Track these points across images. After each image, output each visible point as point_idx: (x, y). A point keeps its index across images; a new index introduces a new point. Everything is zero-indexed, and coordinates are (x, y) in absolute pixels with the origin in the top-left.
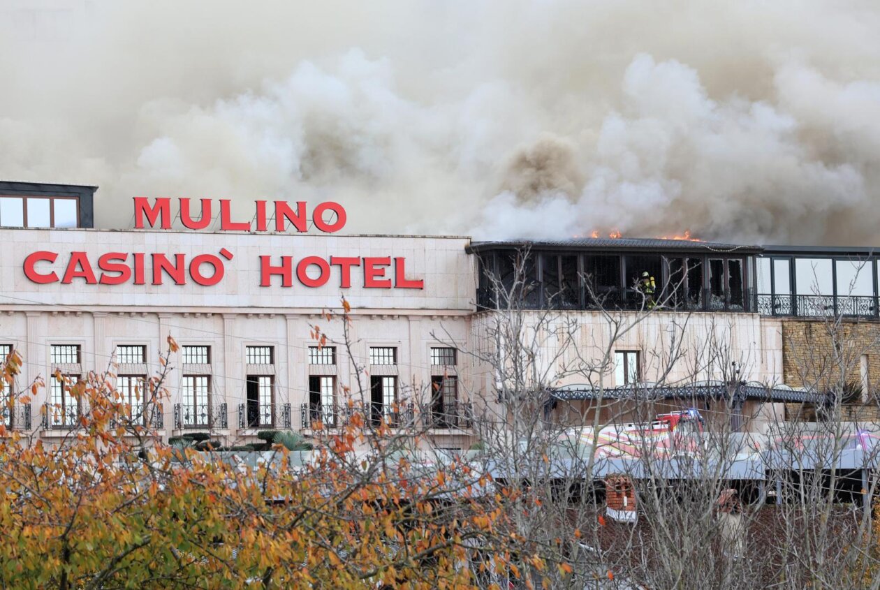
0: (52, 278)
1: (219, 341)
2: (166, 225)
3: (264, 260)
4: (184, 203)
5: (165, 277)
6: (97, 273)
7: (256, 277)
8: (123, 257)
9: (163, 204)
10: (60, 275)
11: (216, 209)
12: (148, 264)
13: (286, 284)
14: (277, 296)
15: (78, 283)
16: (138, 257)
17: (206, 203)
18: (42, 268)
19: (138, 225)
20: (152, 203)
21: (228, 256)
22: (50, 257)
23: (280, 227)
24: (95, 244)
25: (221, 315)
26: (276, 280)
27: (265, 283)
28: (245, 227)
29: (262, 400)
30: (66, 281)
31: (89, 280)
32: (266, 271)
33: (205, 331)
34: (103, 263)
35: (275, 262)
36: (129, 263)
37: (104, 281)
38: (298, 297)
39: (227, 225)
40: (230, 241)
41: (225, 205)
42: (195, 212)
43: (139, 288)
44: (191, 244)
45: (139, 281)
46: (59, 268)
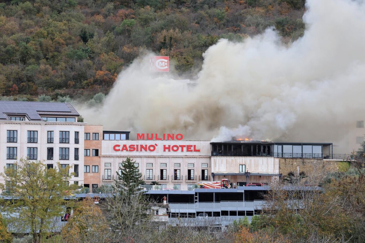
0: (119, 150)
1: (154, 162)
2: (143, 139)
3: (165, 146)
4: (148, 134)
5: (143, 149)
6: (128, 149)
7: (163, 149)
8: (134, 146)
9: (143, 135)
10: (121, 149)
11: (154, 136)
12: (139, 147)
13: (169, 151)
14: (167, 153)
15: (125, 151)
16: (137, 146)
17: (152, 135)
18: (117, 148)
19: (138, 139)
20: (141, 135)
21: (156, 145)
22: (119, 146)
23: (168, 139)
24: (128, 143)
25: (155, 157)
26: (167, 150)
27: (164, 151)
28: (160, 139)
29: (164, 174)
30: (122, 150)
31: (127, 150)
32: (165, 148)
33: (151, 160)
34: (130, 147)
35: (167, 146)
36: (135, 147)
37: (130, 151)
38: (172, 153)
39: (157, 139)
40: (157, 142)
41: (156, 135)
42: (150, 136)
43: (137, 152)
44: (149, 143)
45: (137, 150)
46: (121, 148)
